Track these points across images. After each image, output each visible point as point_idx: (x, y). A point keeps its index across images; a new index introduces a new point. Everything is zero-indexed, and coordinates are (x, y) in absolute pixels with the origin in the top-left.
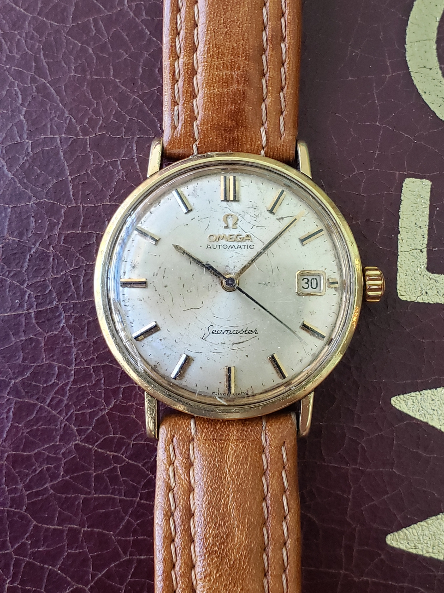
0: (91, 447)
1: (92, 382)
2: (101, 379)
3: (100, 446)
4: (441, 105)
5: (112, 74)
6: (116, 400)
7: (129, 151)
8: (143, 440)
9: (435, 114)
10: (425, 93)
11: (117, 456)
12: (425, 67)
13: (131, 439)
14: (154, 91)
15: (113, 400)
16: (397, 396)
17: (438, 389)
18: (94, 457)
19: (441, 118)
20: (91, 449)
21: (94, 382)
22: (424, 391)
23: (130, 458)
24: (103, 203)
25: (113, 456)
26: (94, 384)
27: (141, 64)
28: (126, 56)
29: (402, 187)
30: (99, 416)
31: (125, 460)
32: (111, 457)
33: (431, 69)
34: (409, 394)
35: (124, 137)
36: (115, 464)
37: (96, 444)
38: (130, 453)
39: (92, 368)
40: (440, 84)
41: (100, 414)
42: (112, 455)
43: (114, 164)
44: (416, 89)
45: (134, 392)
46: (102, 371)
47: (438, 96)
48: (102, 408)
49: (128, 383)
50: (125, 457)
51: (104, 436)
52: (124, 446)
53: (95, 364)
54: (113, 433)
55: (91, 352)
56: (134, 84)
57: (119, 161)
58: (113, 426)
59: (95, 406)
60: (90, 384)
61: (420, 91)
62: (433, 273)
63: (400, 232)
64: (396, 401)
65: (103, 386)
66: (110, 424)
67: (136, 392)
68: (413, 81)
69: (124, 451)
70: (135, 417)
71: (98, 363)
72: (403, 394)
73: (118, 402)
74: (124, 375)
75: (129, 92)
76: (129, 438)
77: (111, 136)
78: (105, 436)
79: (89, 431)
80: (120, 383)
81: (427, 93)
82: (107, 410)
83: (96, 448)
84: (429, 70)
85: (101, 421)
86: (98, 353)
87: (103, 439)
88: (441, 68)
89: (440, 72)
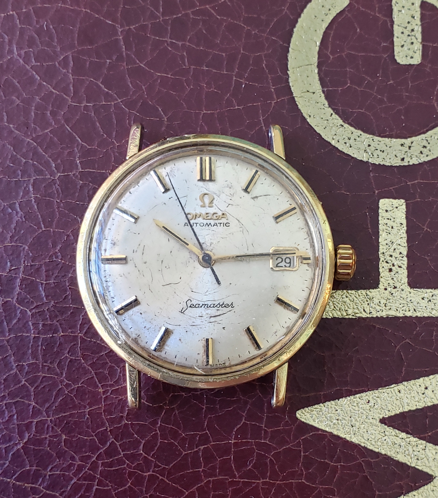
0: (9, 480)
1: (6, 418)
2: (14, 415)
3: (17, 479)
4: (326, 127)
5: (5, 120)
6: (29, 434)
7: (26, 192)
8: (59, 470)
9: (321, 136)
10: (310, 116)
11: (35, 487)
12: (308, 91)
13: (47, 470)
14: (47, 133)
15: (27, 434)
16: (302, 409)
17: (341, 399)
18: (13, 490)
19: (327, 140)
20: (9, 482)
22: (327, 402)
23: (47, 488)
24: (4, 245)
25: (31, 488)
26: (8, 420)
27: (33, 108)
28: (18, 102)
30: (14, 451)
31: (42, 491)
32: (29, 489)
33: (314, 93)
34: (314, 407)
35: (20, 180)
36: (33, 495)
37: (14, 477)
38: (47, 484)
39: (4, 405)
40: (323, 107)
41: (15, 449)
42: (30, 486)
43: (12, 206)
44: (301, 114)
45: (46, 425)
46: (14, 407)
47: (322, 118)
48: (16, 442)
49: (40, 417)
50: (43, 488)
51: (21, 469)
52: (41, 477)
53: (7, 400)
54: (29, 466)
55: (3, 389)
56: (27, 128)
57: (17, 203)
58: (29, 459)
59: (10, 440)
60: (4, 420)
61: (305, 115)
64: (302, 414)
65: (16, 421)
66: (26, 457)
67: (48, 426)
68: (297, 105)
69: (41, 483)
70: (50, 449)
71: (10, 400)
72: (307, 407)
73: (32, 436)
74: (36, 409)
75: (23, 136)
76: (45, 469)
77: (9, 179)
79: (6, 465)
80: (32, 417)
81: (312, 116)
82: (21, 444)
83: (14, 482)
84: (312, 94)
85: (16, 455)
86: (10, 390)
87: (20, 472)
88: (323, 92)
89: (323, 95)
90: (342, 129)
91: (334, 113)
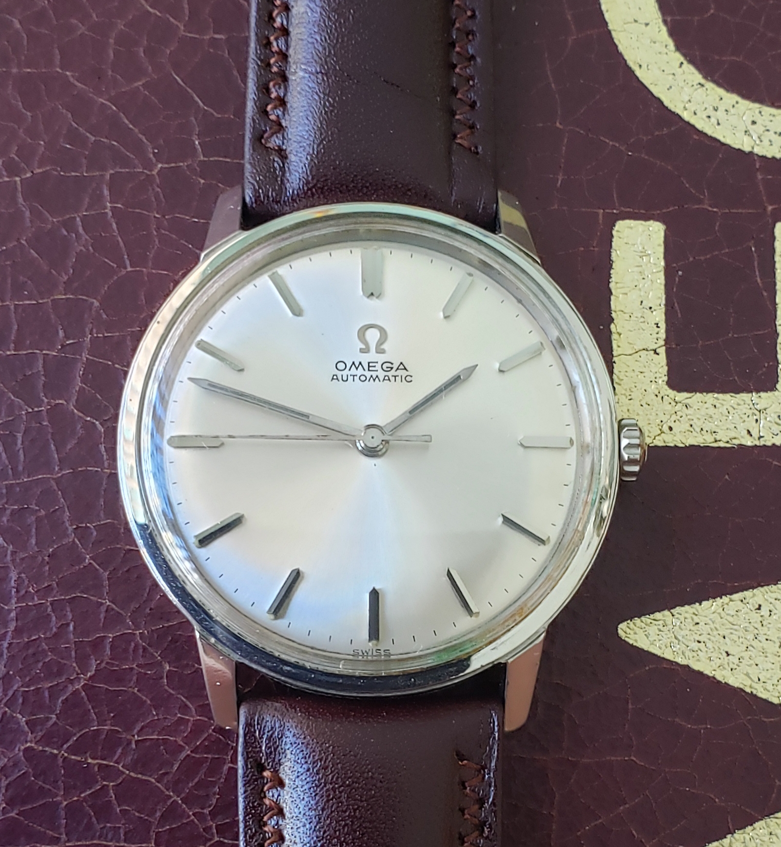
0: (55, 752)
1: (52, 629)
2: (68, 625)
3: (72, 750)
4: (671, 87)
5: (58, 62)
6: (98, 662)
7: (97, 199)
8: (156, 733)
9: (662, 103)
10: (640, 66)
11: (107, 766)
12: (636, 21)
13: (133, 730)
14: (137, 88)
15: (94, 661)
16: (629, 621)
17: (704, 603)
18: (63, 772)
19: (673, 110)
20: (56, 755)
21: (54, 630)
22: (677, 608)
23: (133, 767)
24: (52, 298)
25: (100, 765)
26: (56, 634)
27: (112, 41)
28: (82, 29)
29: (612, 236)
30: (68, 694)
31: (123, 773)
32: (96, 769)
33: (647, 24)
34: (652, 616)
35: (85, 174)
36: (104, 780)
37: (65, 746)
38: (132, 759)
39: (49, 604)
40: (666, 51)
41: (71, 689)
42: (98, 763)
43: (69, 225)
44: (623, 61)
45: (133, 644)
46: (68, 609)
47: (663, 71)
48: (72, 678)
49: (120, 629)
50: (122, 767)
51: (81, 730)
52: (120, 745)
53: (55, 596)
54: (96, 723)
55: (47, 574)
56: (99, 78)
57: (78, 219)
58: (97, 711)
59: (59, 674)
60: (48, 635)
61: (631, 63)
62: (679, 391)
63: (613, 320)
64: (628, 631)
65: (72, 636)
66: (90, 707)
67: (136, 646)
68: (616, 46)
69: (120, 757)
70: (138, 691)
71: (61, 595)
72: (639, 617)
73: (103, 665)
74: (111, 613)
75: (92, 93)
76: (129, 728)
77: (62, 173)
78: (83, 729)
79: (51, 723)
80: (105, 628)
81: (644, 66)
82: (82, 681)
83: (66, 755)
84: (644, 26)
85: (73, 702)
86: (60, 576)
87: (78, 735)
88: (665, 22)
89: (664, 29)
90: (701, 90)
91: (685, 62)
